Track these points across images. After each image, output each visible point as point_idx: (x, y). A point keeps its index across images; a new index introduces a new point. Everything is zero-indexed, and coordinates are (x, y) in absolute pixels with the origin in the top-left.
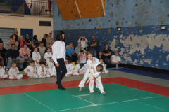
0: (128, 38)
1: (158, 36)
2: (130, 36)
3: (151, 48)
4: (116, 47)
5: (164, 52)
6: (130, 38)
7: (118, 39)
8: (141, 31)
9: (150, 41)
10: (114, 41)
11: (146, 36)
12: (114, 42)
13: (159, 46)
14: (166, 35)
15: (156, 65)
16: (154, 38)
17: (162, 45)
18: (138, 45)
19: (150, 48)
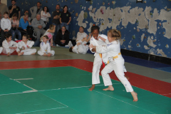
0: (99, 10)
1: (133, 9)
2: (101, 7)
3: (125, 24)
4: (84, 22)
5: (138, 30)
6: (101, 11)
7: (87, 11)
8: (114, 3)
9: (123, 15)
10: (82, 13)
11: (119, 8)
12: (82, 15)
13: (134, 23)
14: (142, 9)
15: (129, 46)
16: (129, 12)
17: (137, 22)
18: (110, 20)
19: (123, 25)
